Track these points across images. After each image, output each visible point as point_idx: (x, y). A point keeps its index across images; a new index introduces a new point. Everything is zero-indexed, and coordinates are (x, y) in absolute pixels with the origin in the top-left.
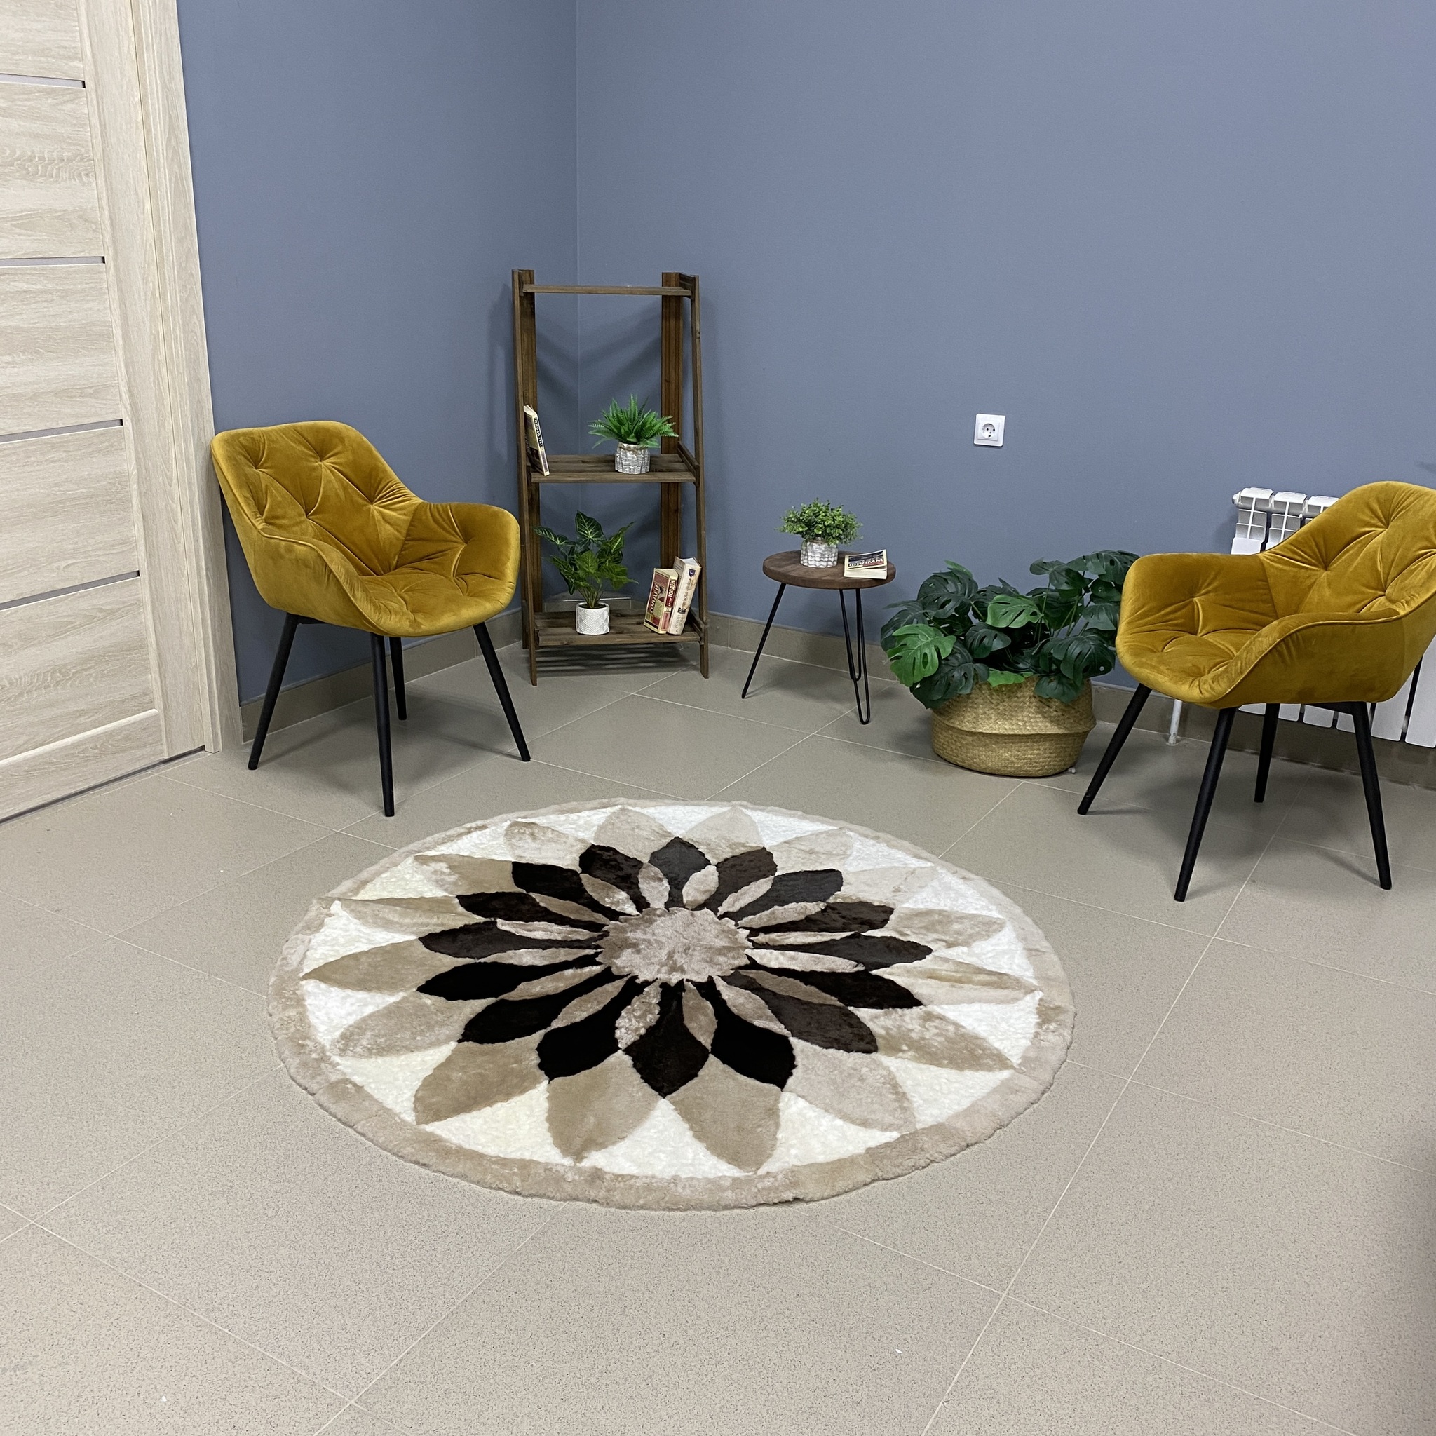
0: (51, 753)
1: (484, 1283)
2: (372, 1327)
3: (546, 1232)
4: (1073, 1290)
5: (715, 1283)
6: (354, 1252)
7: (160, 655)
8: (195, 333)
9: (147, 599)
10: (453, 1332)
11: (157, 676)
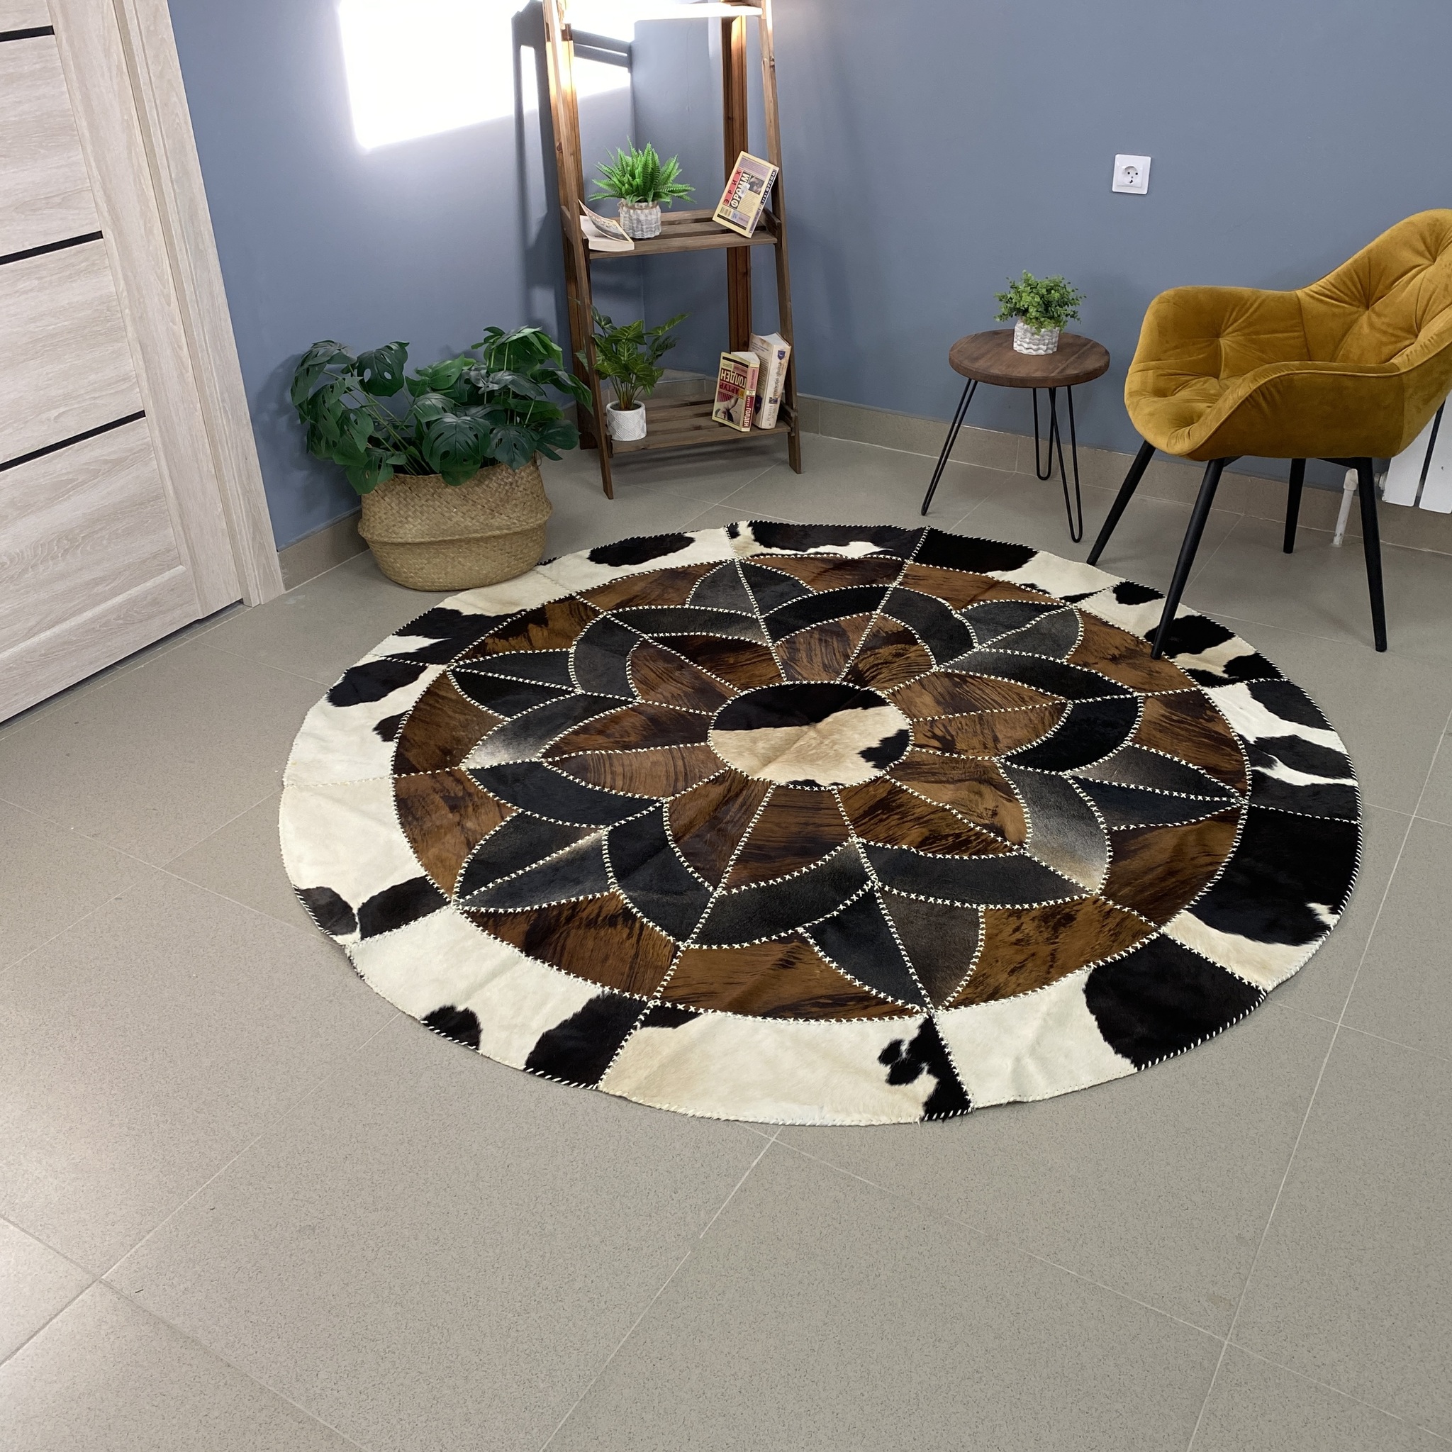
0: (68, 632)
1: (622, 1347)
2: (500, 1416)
3: (688, 1270)
4: (1306, 1331)
5: (890, 1336)
6: (470, 1308)
7: (180, 505)
8: (177, 114)
9: (158, 442)
10: (593, 1420)
11: (180, 528)
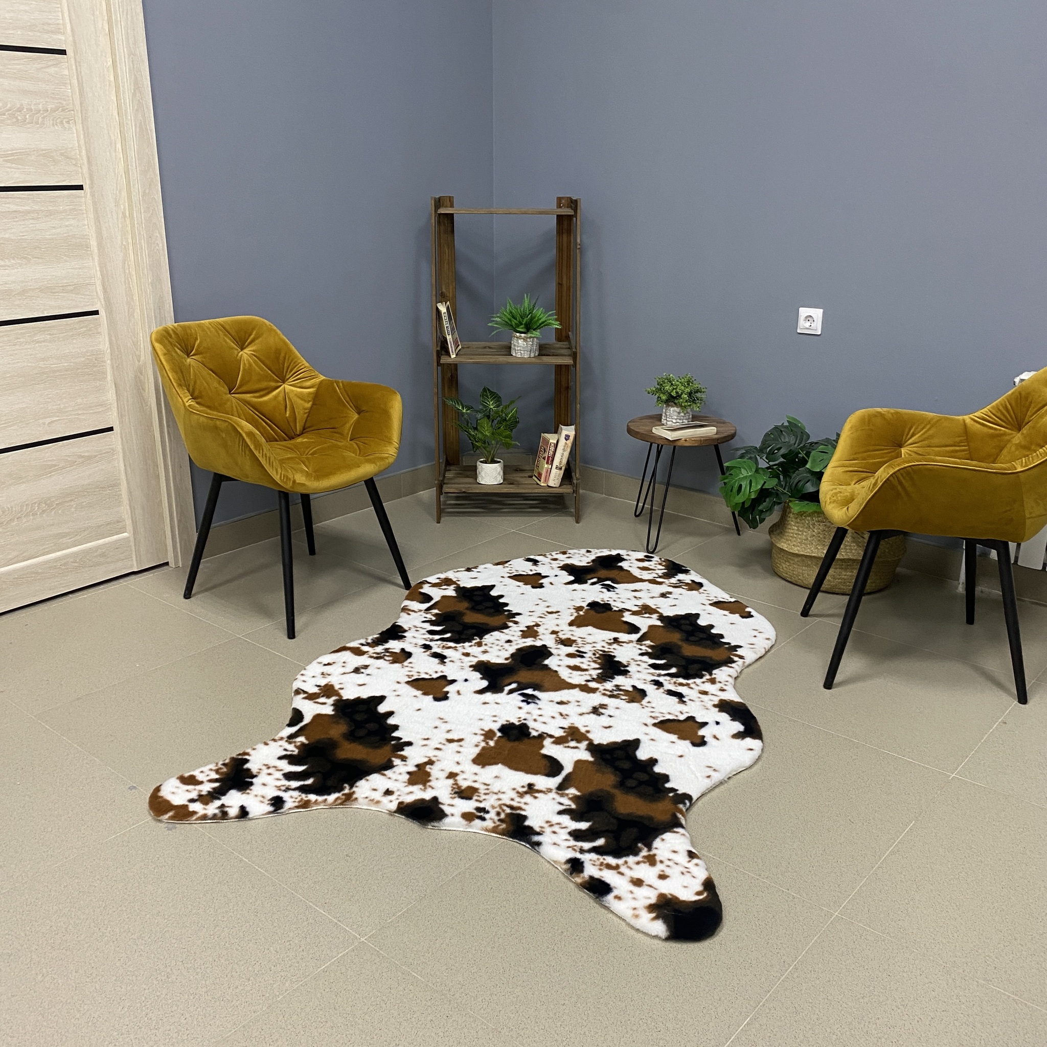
0: (36, 565)
9: (119, 448)
11: (128, 508)
